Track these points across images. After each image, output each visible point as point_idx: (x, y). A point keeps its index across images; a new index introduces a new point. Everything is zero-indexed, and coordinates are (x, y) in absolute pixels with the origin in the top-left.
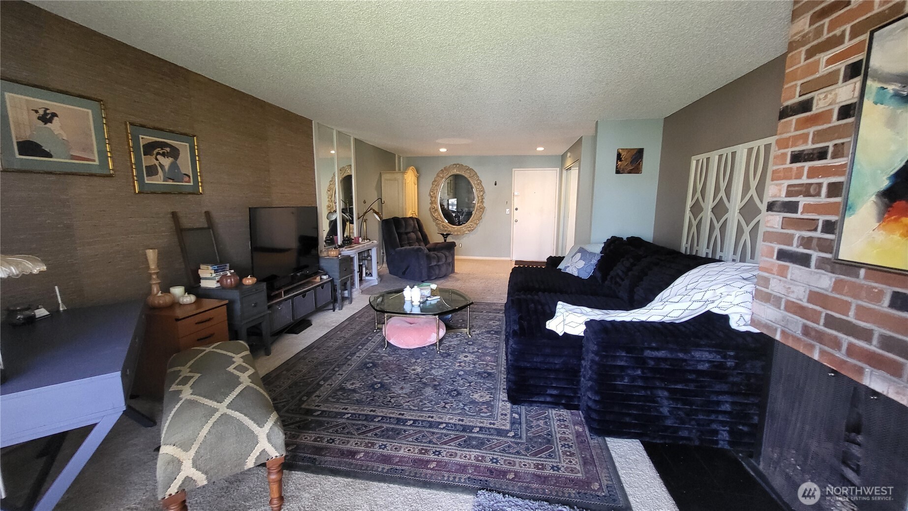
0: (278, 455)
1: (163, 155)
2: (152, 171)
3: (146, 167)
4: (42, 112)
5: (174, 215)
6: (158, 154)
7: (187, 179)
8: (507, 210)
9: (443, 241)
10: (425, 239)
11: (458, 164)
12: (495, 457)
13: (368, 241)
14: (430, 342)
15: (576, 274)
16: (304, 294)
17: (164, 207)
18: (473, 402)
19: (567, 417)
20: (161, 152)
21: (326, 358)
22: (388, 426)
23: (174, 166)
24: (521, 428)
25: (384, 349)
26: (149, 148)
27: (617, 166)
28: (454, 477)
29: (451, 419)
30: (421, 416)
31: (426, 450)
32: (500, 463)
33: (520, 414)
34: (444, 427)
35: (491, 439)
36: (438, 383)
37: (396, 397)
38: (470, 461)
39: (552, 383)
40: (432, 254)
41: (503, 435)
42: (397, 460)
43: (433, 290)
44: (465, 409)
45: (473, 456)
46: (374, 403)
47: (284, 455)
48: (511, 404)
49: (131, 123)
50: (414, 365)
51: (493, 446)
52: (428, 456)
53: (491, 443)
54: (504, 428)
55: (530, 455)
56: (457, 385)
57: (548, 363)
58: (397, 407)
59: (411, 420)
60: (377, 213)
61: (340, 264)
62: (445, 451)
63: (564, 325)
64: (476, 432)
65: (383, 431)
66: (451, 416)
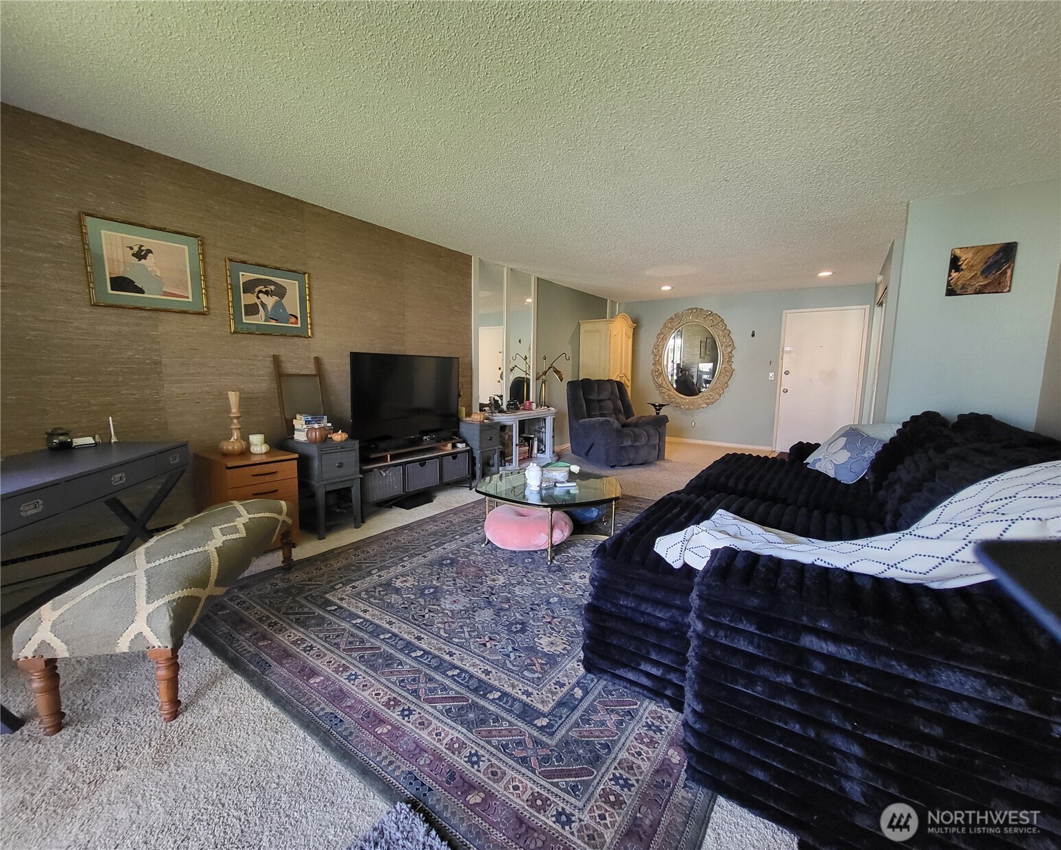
0: (161, 645)
1: (267, 293)
2: (252, 310)
3: (245, 305)
4: (136, 249)
5: (276, 360)
6: (260, 292)
7: (293, 320)
8: (771, 374)
9: (655, 414)
10: (628, 411)
11: (696, 309)
12: (481, 752)
13: (546, 407)
14: (537, 546)
15: (832, 474)
16: (422, 463)
17: (264, 349)
18: (532, 650)
19: (670, 725)
20: (264, 290)
21: (409, 543)
22: (387, 649)
23: (278, 305)
24: (567, 718)
25: (483, 545)
26: (249, 287)
27: (948, 282)
28: (391, 763)
29: (474, 665)
30: (440, 649)
31: (397, 703)
32: (479, 767)
33: (586, 692)
34: (453, 675)
35: (503, 719)
36: (507, 607)
37: (437, 612)
38: (438, 745)
39: (648, 653)
40: (626, 430)
41: (528, 719)
42: (349, 704)
43: (571, 473)
44: (509, 657)
45: (450, 737)
46: (403, 614)
47: (170, 647)
48: (584, 670)
49: (231, 260)
50: (499, 574)
51: (494, 733)
52: (391, 713)
53: (496, 726)
54: (540, 706)
55: (539, 774)
56: (532, 616)
57: (643, 613)
58: (424, 627)
59: (422, 650)
60: (557, 372)
61: (481, 431)
62: (419, 713)
63: (683, 550)
64: (489, 700)
65: (374, 655)
66: (478, 662)
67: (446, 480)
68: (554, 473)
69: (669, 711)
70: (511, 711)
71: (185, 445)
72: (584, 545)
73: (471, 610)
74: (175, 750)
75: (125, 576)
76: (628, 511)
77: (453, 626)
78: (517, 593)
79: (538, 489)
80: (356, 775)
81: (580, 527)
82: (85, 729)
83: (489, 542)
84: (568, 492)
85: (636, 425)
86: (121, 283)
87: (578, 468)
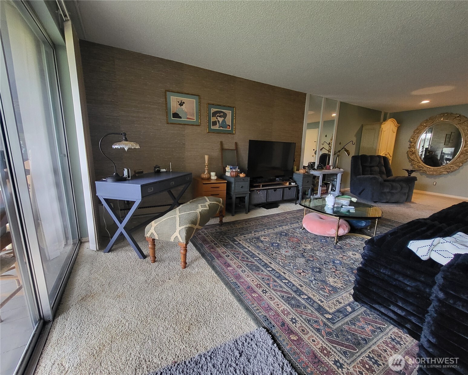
0: (182, 242)
1: (220, 116)
2: (214, 123)
3: (212, 122)
4: (180, 102)
5: (222, 143)
6: (218, 116)
7: (229, 127)
11: (446, 113)
13: (338, 169)
14: (329, 234)
16: (275, 190)
18: (324, 282)
20: (219, 115)
22: (257, 264)
23: (224, 121)
24: (342, 319)
25: (301, 230)
26: (215, 114)
28: (258, 309)
29: (295, 281)
30: (279, 270)
31: (261, 287)
32: (296, 325)
33: (354, 310)
34: (285, 282)
35: (308, 308)
36: (312, 259)
37: (279, 254)
38: (278, 309)
39: (397, 301)
40: (387, 183)
41: (321, 312)
42: (242, 281)
43: (351, 202)
44: (312, 282)
45: (283, 308)
46: (264, 251)
47: (185, 243)
48: (353, 299)
49: (209, 104)
50: (309, 244)
51: (304, 313)
52: (258, 290)
53: (305, 310)
54: (328, 309)
55: (326, 339)
56: (325, 266)
57: (396, 280)
58: (273, 259)
59: (272, 268)
60: (347, 151)
61: (304, 178)
62: (270, 293)
63: (430, 250)
64: (302, 298)
65: (252, 265)
66: (297, 280)
67: (285, 198)
68: (342, 200)
69: (407, 336)
70: (312, 306)
71: (191, 174)
72: (356, 239)
73: (294, 257)
74: (185, 279)
75: (173, 216)
76: (384, 226)
77: (286, 262)
78: (317, 255)
79: (332, 207)
80: (244, 309)
81: (354, 230)
82: (161, 264)
83: (304, 228)
84: (349, 211)
85: (394, 181)
86: (176, 115)
87: (356, 199)
